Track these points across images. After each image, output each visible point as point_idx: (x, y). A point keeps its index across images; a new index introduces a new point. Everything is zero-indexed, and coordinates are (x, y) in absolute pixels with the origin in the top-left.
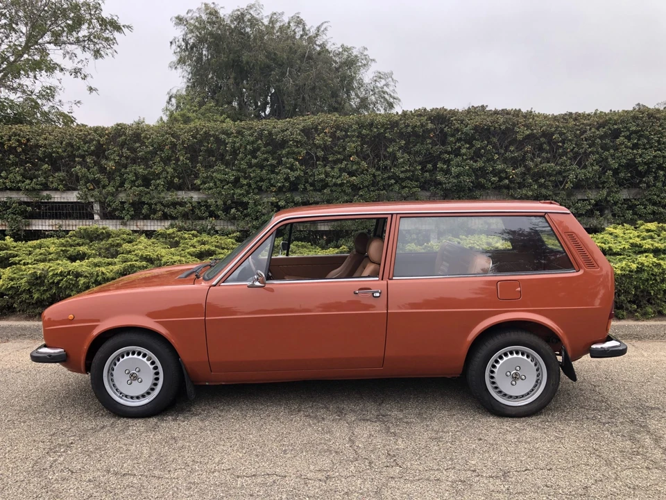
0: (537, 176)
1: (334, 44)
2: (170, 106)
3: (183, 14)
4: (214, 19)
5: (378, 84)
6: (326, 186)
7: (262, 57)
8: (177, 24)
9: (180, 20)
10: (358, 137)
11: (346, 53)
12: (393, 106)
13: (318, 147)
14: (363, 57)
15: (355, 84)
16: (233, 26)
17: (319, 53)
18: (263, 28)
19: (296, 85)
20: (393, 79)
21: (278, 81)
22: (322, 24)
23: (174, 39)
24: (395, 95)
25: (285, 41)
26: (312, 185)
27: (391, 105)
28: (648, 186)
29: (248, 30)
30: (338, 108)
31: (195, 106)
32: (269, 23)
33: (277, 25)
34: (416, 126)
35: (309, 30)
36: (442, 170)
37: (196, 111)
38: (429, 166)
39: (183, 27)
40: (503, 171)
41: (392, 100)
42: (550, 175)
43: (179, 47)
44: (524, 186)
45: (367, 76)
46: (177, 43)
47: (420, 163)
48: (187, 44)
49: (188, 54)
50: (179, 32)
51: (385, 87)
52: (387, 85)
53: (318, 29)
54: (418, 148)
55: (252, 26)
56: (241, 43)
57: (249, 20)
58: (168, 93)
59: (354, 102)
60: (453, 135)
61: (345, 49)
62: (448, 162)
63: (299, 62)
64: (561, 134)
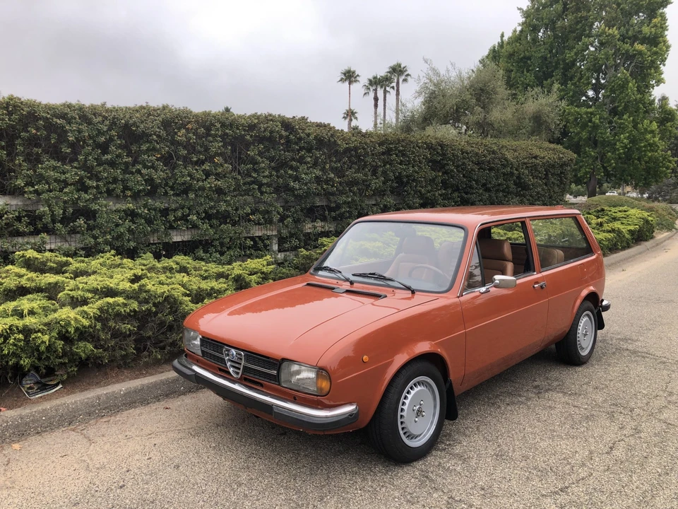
10: (221, 137)
34: (273, 131)
47: (273, 169)
60: (296, 144)
62: (296, 169)
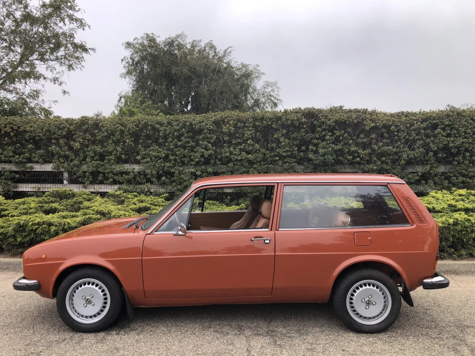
0: (380, 155)
1: (236, 62)
2: (120, 104)
3: (131, 41)
4: (153, 44)
5: (266, 90)
6: (230, 161)
7: (185, 71)
8: (126, 47)
9: (129, 45)
10: (253, 127)
11: (244, 69)
12: (277, 105)
13: (224, 134)
14: (256, 71)
15: (251, 90)
16: (165, 49)
17: (226, 69)
18: (187, 51)
19: (209, 90)
20: (277, 87)
21: (197, 87)
22: (228, 48)
23: (124, 58)
24: (279, 98)
25: (202, 60)
26: (220, 160)
27: (275, 105)
28: (459, 163)
29: (176, 52)
30: (238, 106)
31: (138, 104)
32: (191, 48)
33: (197, 49)
34: (293, 120)
35: (219, 52)
36: (312, 150)
37: (139, 107)
38: (303, 148)
39: (131, 49)
40: (356, 152)
41: (276, 101)
42: (389, 155)
43: (128, 63)
44: (371, 163)
45: (258, 84)
46: (126, 60)
47: (297, 146)
48: (133, 60)
49: (134, 68)
50: (128, 53)
51: (271, 92)
52: (273, 91)
53: (225, 51)
54: (295, 135)
55: (179, 49)
56: (171, 60)
57: (177, 45)
58: (119, 95)
59: (250, 102)
60: (320, 127)
61: (244, 66)
62: (316, 145)
63: (211, 74)
64: (396, 126)
